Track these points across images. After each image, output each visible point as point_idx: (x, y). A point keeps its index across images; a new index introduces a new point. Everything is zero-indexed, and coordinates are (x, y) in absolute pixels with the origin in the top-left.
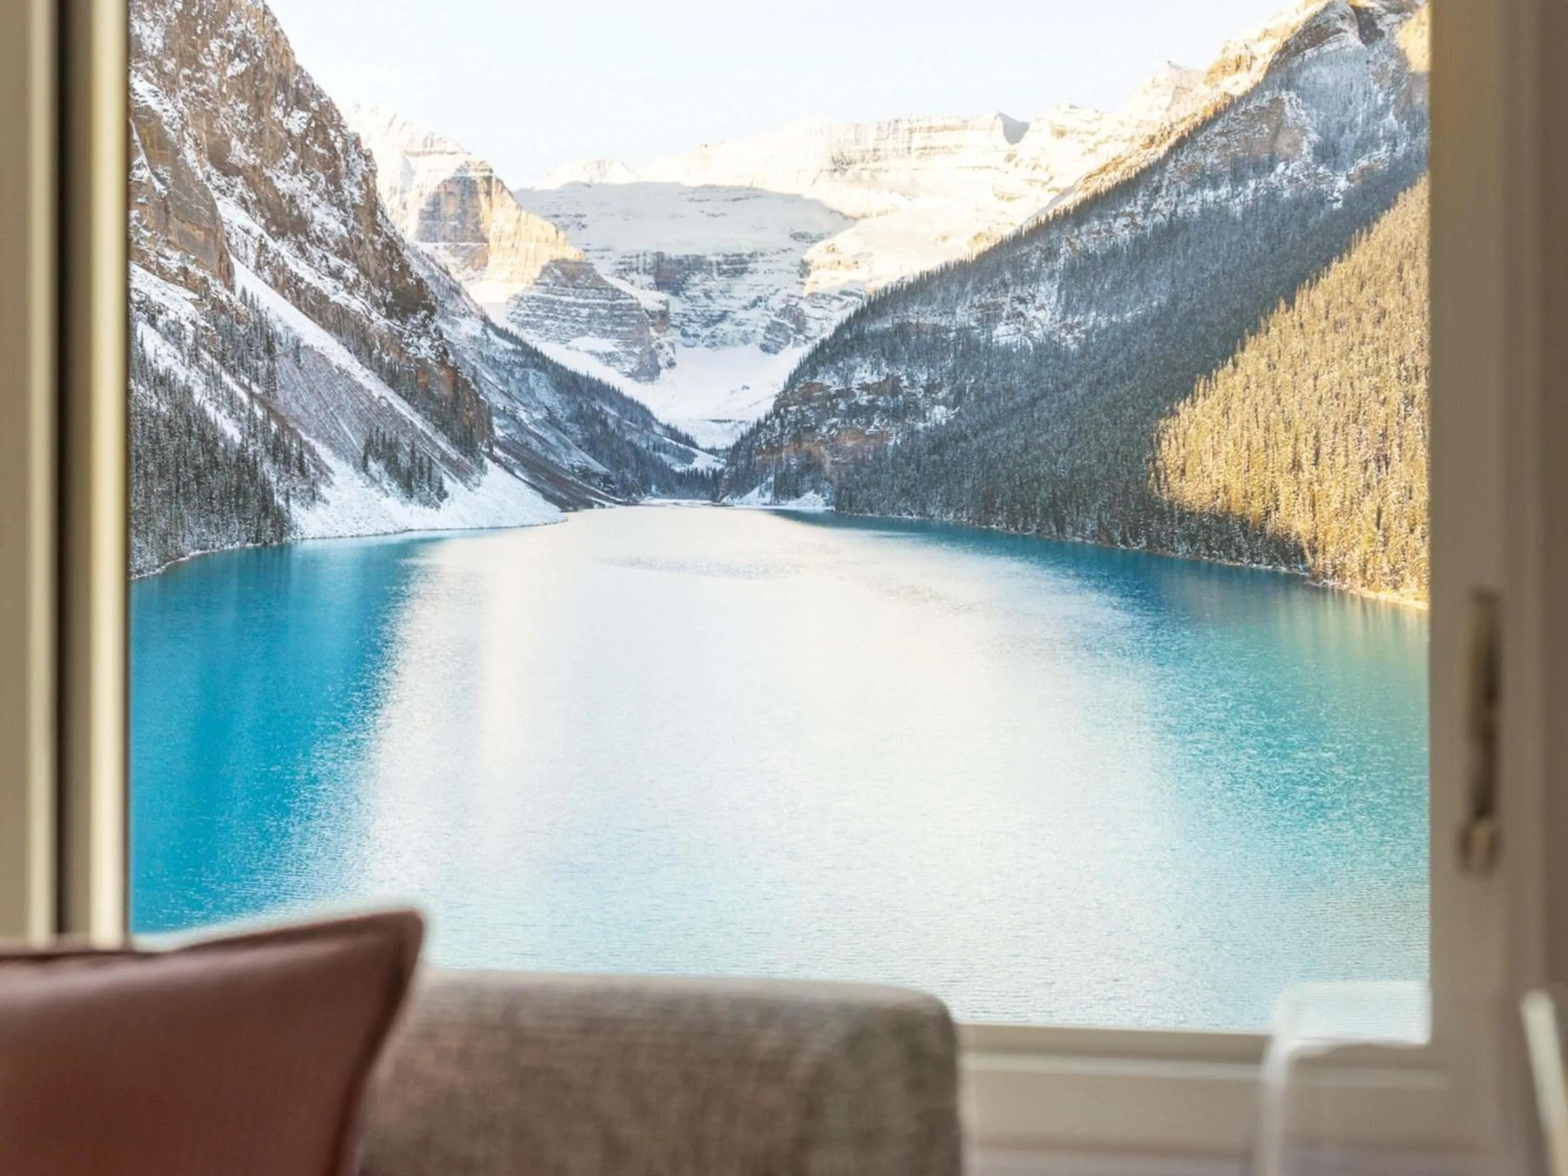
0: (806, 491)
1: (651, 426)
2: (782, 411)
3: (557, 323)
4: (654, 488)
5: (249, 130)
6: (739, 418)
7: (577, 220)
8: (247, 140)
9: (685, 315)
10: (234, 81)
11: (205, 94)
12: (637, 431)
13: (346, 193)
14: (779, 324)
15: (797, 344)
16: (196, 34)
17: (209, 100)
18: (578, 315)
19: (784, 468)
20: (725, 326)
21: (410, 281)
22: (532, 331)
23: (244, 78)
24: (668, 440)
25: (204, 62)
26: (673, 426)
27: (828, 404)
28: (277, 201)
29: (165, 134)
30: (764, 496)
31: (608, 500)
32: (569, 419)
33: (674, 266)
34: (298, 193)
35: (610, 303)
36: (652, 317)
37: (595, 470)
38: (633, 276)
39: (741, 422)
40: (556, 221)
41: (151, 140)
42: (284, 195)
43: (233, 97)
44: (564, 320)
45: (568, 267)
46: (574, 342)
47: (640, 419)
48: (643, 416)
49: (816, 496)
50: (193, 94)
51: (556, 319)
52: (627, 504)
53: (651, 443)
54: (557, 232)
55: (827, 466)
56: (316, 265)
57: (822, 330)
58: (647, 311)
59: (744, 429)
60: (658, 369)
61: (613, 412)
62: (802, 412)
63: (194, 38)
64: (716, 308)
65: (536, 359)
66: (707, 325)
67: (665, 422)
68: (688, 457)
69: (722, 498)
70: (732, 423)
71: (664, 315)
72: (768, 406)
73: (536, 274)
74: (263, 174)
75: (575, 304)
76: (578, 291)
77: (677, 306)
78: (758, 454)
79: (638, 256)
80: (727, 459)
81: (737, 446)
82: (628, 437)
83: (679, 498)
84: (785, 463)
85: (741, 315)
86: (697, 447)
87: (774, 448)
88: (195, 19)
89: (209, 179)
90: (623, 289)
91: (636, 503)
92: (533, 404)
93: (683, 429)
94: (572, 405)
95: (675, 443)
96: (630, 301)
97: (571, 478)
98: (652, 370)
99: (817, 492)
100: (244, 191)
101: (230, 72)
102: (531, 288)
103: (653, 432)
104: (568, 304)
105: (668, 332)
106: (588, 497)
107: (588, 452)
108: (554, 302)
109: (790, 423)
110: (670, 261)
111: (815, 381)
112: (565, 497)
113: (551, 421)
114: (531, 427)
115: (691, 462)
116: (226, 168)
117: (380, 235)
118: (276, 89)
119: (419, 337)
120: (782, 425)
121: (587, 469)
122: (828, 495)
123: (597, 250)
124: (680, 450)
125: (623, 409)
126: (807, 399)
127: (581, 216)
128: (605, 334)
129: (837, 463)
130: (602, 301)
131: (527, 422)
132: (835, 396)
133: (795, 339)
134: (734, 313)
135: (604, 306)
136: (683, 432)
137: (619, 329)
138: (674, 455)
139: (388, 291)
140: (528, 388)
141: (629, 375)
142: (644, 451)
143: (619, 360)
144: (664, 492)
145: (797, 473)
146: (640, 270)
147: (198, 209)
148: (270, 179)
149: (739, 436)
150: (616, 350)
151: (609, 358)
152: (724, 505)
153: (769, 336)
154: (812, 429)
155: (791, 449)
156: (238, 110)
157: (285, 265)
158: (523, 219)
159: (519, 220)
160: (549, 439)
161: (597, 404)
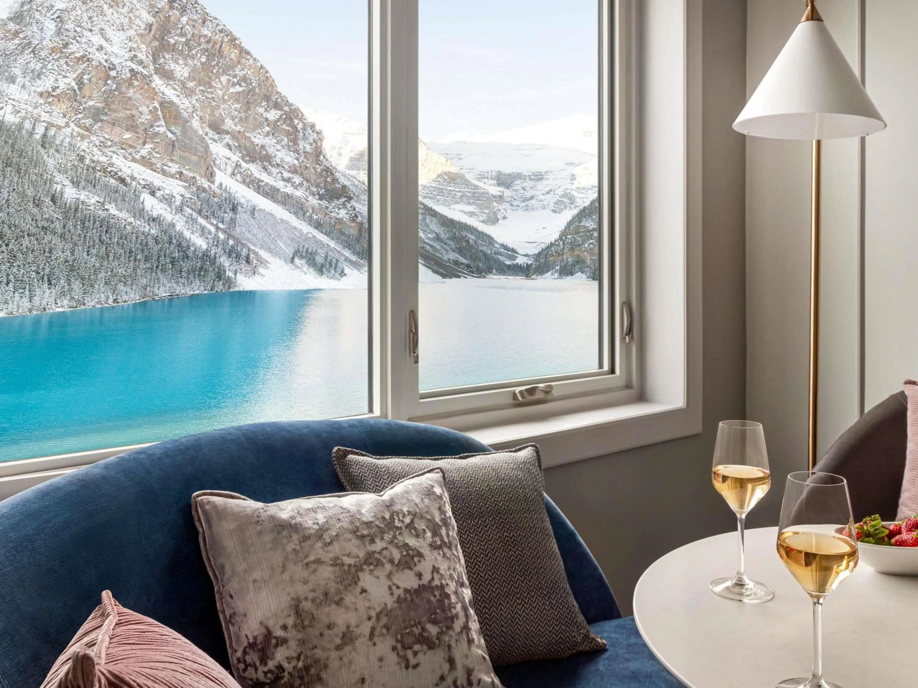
0: (577, 272)
1: (494, 244)
2: (564, 238)
3: (444, 198)
4: (494, 271)
5: (239, 116)
6: (540, 241)
7: (458, 156)
8: (237, 120)
9: (512, 197)
10: (234, 95)
11: (213, 99)
12: (485, 245)
13: (301, 147)
14: (561, 201)
15: (571, 208)
16: (212, 72)
17: (214, 101)
18: (455, 195)
19: (565, 263)
20: (533, 202)
21: (338, 186)
22: (430, 200)
23: (241, 94)
24: (503, 250)
25: (215, 85)
26: (505, 244)
27: (588, 234)
28: (252, 147)
29: (181, 113)
30: (554, 275)
31: (469, 275)
32: (448, 239)
33: (506, 177)
34: (267, 145)
35: (472, 191)
36: (494, 197)
37: (462, 262)
38: (486, 180)
39: (542, 243)
40: (447, 156)
41: (170, 115)
42: (257, 145)
43: (232, 101)
44: (447, 197)
45: (451, 175)
46: (453, 206)
47: (487, 241)
48: (490, 240)
49: (582, 274)
50: (204, 98)
51: (444, 196)
52: (479, 277)
53: (493, 252)
54: (447, 161)
55: (588, 261)
56: (274, 175)
57: (584, 202)
58: (492, 195)
59: (544, 246)
60: (498, 220)
61: (472, 237)
62: (575, 238)
63: (211, 74)
64: (529, 194)
65: (431, 212)
66: (524, 202)
67: (501, 243)
68: (514, 258)
69: (531, 276)
70: (537, 244)
71: (501, 197)
72: (556, 236)
73: (434, 176)
74: (245, 135)
75: (454, 191)
76: (456, 185)
77: (507, 193)
78: (551, 256)
79: (488, 172)
80: (534, 258)
81: (540, 253)
82: (480, 248)
83: (508, 276)
84: (565, 260)
85: (541, 197)
86: (518, 254)
87: (560, 254)
88: (214, 66)
89: (206, 134)
90: (480, 185)
91: (484, 277)
92: (428, 231)
93: (510, 246)
94: (450, 233)
95: (506, 252)
96: (483, 191)
97: (448, 264)
98: (494, 220)
99: (582, 273)
100: (230, 141)
101: (232, 90)
102: (431, 183)
103: (494, 247)
104: (450, 190)
105: (503, 204)
106: (458, 273)
107: (458, 253)
108: (442, 189)
109: (568, 243)
110: (505, 175)
111: (580, 224)
112: (444, 272)
113: (438, 238)
114: (426, 241)
115: (514, 260)
116: (219, 131)
117: (320, 165)
118: (262, 100)
119: (339, 209)
120: (564, 244)
121: (457, 261)
122: (588, 274)
123: (467, 169)
124: (509, 255)
125: (478, 236)
126: (577, 233)
127: (460, 155)
128: (469, 204)
129: (593, 260)
130: (468, 190)
131: (424, 238)
132: (592, 231)
133: (570, 207)
134: (538, 196)
135: (469, 192)
136: (511, 247)
137: (477, 202)
138: (506, 257)
139: (322, 189)
140: (426, 224)
141: (482, 222)
142: (489, 254)
143: (477, 215)
144: (500, 273)
145: (572, 265)
146: (489, 178)
147: (196, 147)
148: (250, 137)
149: (541, 249)
150: (476, 211)
151: (471, 214)
152: (533, 279)
153: (556, 206)
154: (580, 245)
155: (569, 254)
156: (233, 107)
157: (252, 174)
158: (429, 155)
159: (427, 154)
160: (436, 246)
161: (464, 234)
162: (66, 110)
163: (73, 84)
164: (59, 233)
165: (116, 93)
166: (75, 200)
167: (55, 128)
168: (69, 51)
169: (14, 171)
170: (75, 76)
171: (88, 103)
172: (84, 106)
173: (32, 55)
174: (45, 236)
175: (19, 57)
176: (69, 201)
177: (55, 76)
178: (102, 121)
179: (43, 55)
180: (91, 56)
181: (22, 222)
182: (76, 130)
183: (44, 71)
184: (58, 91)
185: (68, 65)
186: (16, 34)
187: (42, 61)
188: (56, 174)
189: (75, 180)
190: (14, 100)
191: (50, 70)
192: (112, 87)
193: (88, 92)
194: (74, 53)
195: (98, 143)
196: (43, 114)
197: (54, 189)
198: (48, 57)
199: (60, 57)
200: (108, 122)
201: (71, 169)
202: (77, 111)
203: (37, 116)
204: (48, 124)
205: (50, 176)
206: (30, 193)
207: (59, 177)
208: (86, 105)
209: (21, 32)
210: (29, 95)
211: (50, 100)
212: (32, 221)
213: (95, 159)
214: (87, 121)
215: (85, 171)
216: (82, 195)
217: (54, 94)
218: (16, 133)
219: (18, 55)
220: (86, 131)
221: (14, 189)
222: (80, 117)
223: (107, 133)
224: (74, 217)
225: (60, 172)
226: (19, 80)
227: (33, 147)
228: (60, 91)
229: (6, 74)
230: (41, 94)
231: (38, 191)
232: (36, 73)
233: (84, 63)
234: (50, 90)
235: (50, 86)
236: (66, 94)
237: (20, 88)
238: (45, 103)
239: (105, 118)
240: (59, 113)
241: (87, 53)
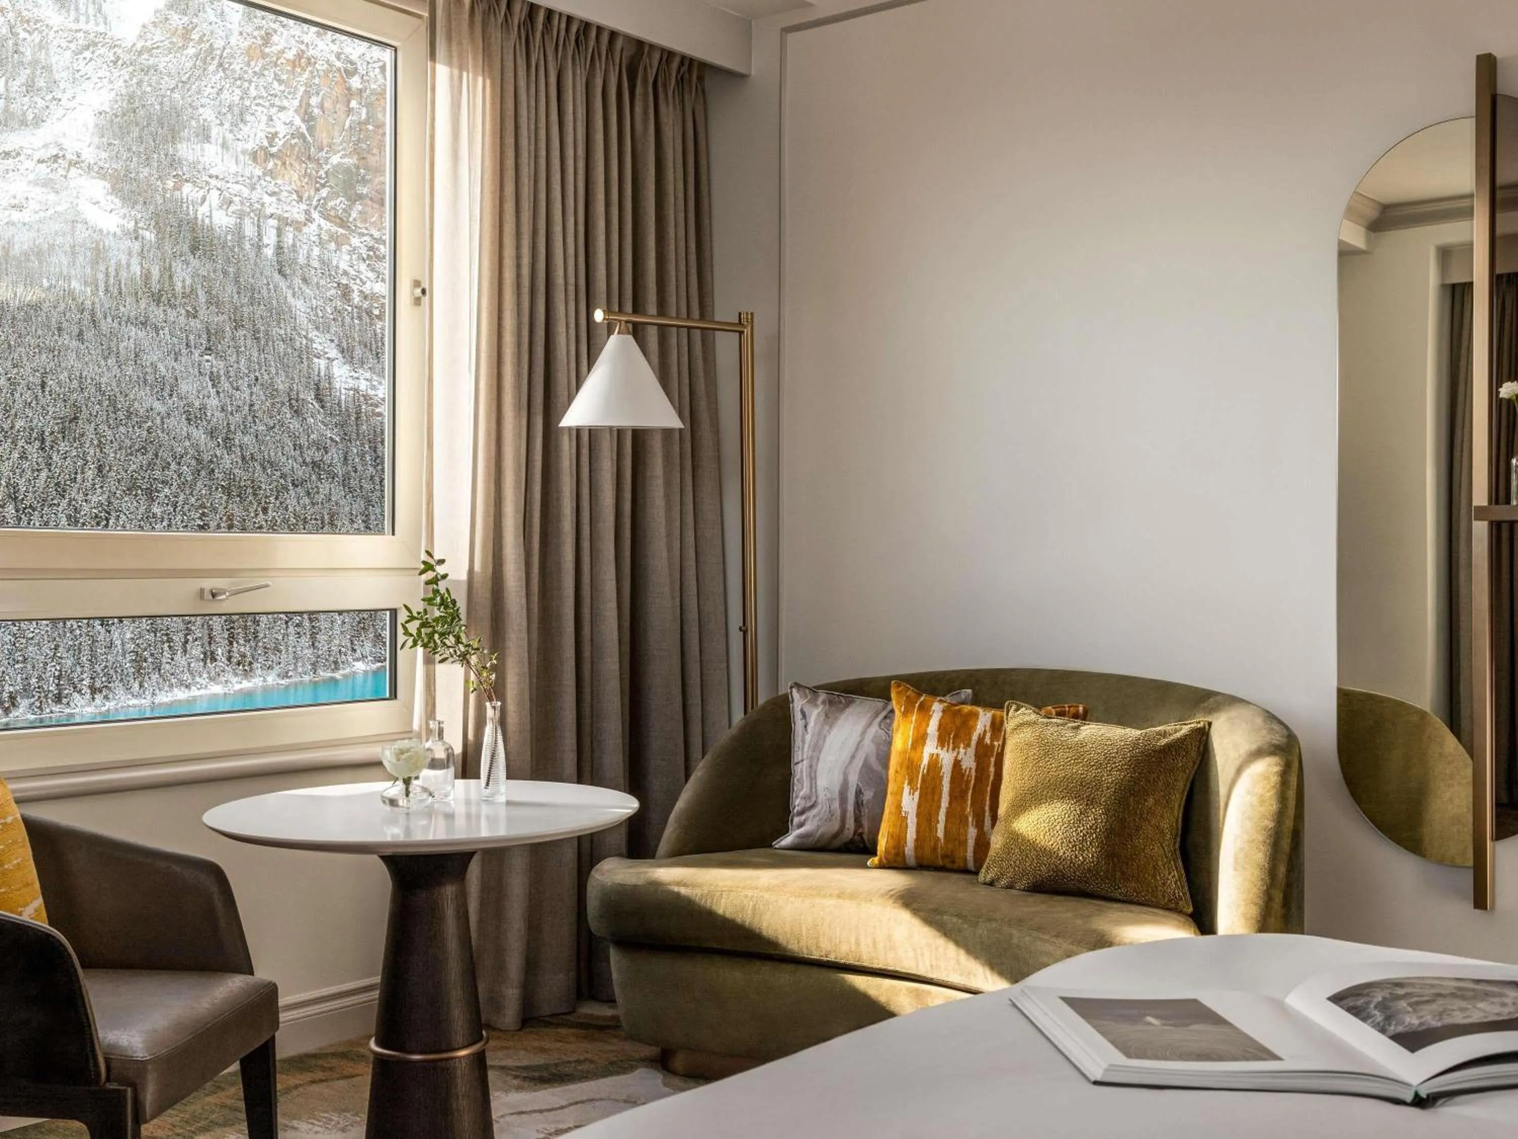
162: (299, 183)
163: (298, 121)
164: (340, 476)
165: (370, 127)
166: (352, 392)
167: (291, 229)
168: (275, 49)
169: (249, 335)
170: (296, 103)
171: (330, 161)
172: (326, 167)
173: (221, 74)
174: (319, 484)
175: (203, 84)
176: (343, 397)
177: (265, 111)
178: (360, 197)
179: (238, 68)
180: (311, 52)
181: (280, 453)
182: (325, 228)
183: (247, 103)
184: (279, 143)
185: (280, 82)
186: (186, 33)
187: (239, 83)
188: (313, 334)
189: (344, 344)
190: (217, 177)
191: (255, 98)
192: (359, 114)
193: (324, 135)
194: (283, 52)
195: (364, 252)
196: (267, 199)
197: (316, 373)
198: (246, 72)
199: (264, 68)
200: (371, 199)
201: (334, 320)
202: (317, 182)
203: (259, 206)
204: (279, 221)
205: (304, 342)
206: (281, 384)
207: (320, 342)
208: (329, 166)
209: (194, 29)
210: (237, 162)
211: (270, 165)
212: (295, 449)
213: (367, 288)
214: (338, 201)
215: (356, 321)
216: (362, 381)
217: (274, 150)
218: (236, 250)
219: (199, 78)
220: (342, 226)
221: (257, 379)
222: (324, 195)
223: (373, 224)
224: (358, 435)
225: (317, 328)
226: (215, 131)
227: (266, 277)
228: (281, 143)
229: (193, 123)
230: (254, 156)
231: (293, 379)
232: (236, 110)
233: (304, 70)
234: (266, 144)
235: (263, 135)
236: (293, 147)
237: (220, 150)
238: (265, 174)
239: (365, 191)
240: (290, 192)
241: (303, 47)
